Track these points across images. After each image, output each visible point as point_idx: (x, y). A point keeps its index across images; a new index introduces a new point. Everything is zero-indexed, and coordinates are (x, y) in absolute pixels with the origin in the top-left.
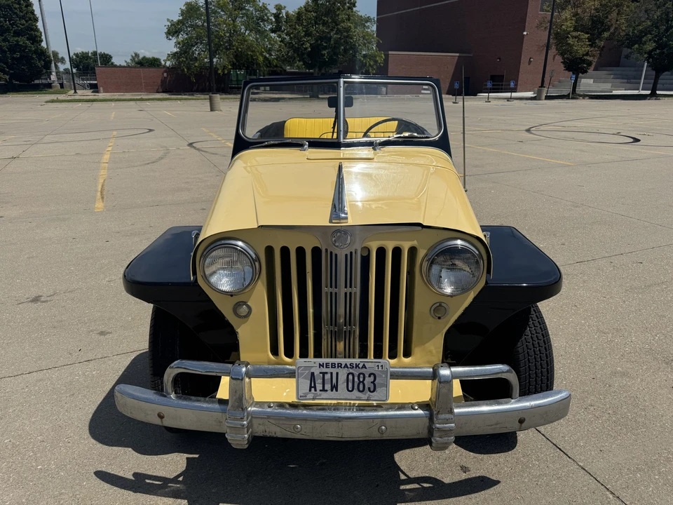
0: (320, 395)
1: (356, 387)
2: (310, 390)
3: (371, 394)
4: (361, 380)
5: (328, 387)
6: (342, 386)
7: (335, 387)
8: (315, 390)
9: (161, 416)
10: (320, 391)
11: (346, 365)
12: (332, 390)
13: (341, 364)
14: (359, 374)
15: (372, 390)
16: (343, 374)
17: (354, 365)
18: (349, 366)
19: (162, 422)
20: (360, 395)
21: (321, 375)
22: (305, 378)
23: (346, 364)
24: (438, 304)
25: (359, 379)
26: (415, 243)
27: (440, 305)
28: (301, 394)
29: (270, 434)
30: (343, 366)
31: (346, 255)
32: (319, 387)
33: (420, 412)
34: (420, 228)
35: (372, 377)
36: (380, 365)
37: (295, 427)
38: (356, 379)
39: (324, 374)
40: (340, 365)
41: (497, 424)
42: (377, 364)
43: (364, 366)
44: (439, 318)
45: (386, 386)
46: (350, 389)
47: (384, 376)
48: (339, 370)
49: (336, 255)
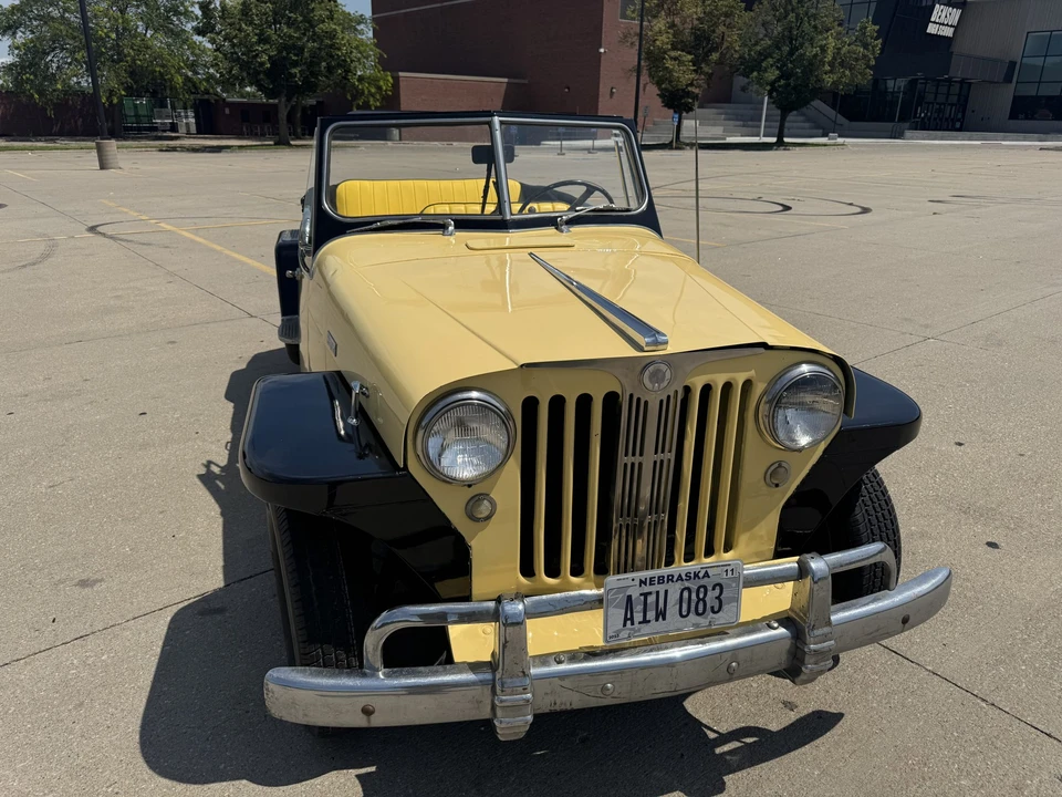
0: (639, 630)
1: (693, 608)
2: (625, 625)
3: (714, 615)
4: (701, 596)
5: (651, 615)
6: (672, 610)
7: (661, 615)
8: (632, 624)
9: (367, 712)
10: (640, 623)
11: (680, 577)
12: (657, 620)
13: (673, 576)
15: (716, 609)
17: (692, 575)
18: (684, 577)
19: (369, 721)
21: (642, 598)
23: (680, 575)
24: (776, 465)
25: (698, 596)
26: (750, 374)
27: (780, 466)
28: (610, 633)
29: (563, 707)
30: (675, 579)
31: (661, 401)
32: (638, 617)
33: (782, 630)
34: (762, 350)
36: (729, 568)
37: (604, 688)
38: (694, 596)
39: (646, 595)
42: (725, 568)
44: (777, 485)
45: (737, 599)
46: (684, 613)
47: (734, 585)
49: (646, 403)
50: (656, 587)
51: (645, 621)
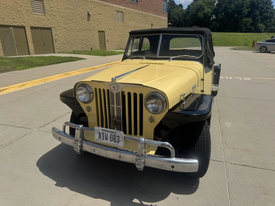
0: (102, 141)
1: (113, 140)
2: (99, 138)
3: (118, 143)
4: (115, 138)
5: (104, 138)
6: (109, 139)
7: (106, 139)
8: (101, 139)
14: (114, 135)
16: (109, 134)
20: (114, 143)
22: (97, 133)
32: (102, 138)
35: (118, 138)
38: (113, 137)
39: (103, 133)
40: (108, 131)
41: (162, 166)
43: (115, 133)
46: (111, 140)
48: (108, 133)
50: (105, 132)
51: (103, 139)
